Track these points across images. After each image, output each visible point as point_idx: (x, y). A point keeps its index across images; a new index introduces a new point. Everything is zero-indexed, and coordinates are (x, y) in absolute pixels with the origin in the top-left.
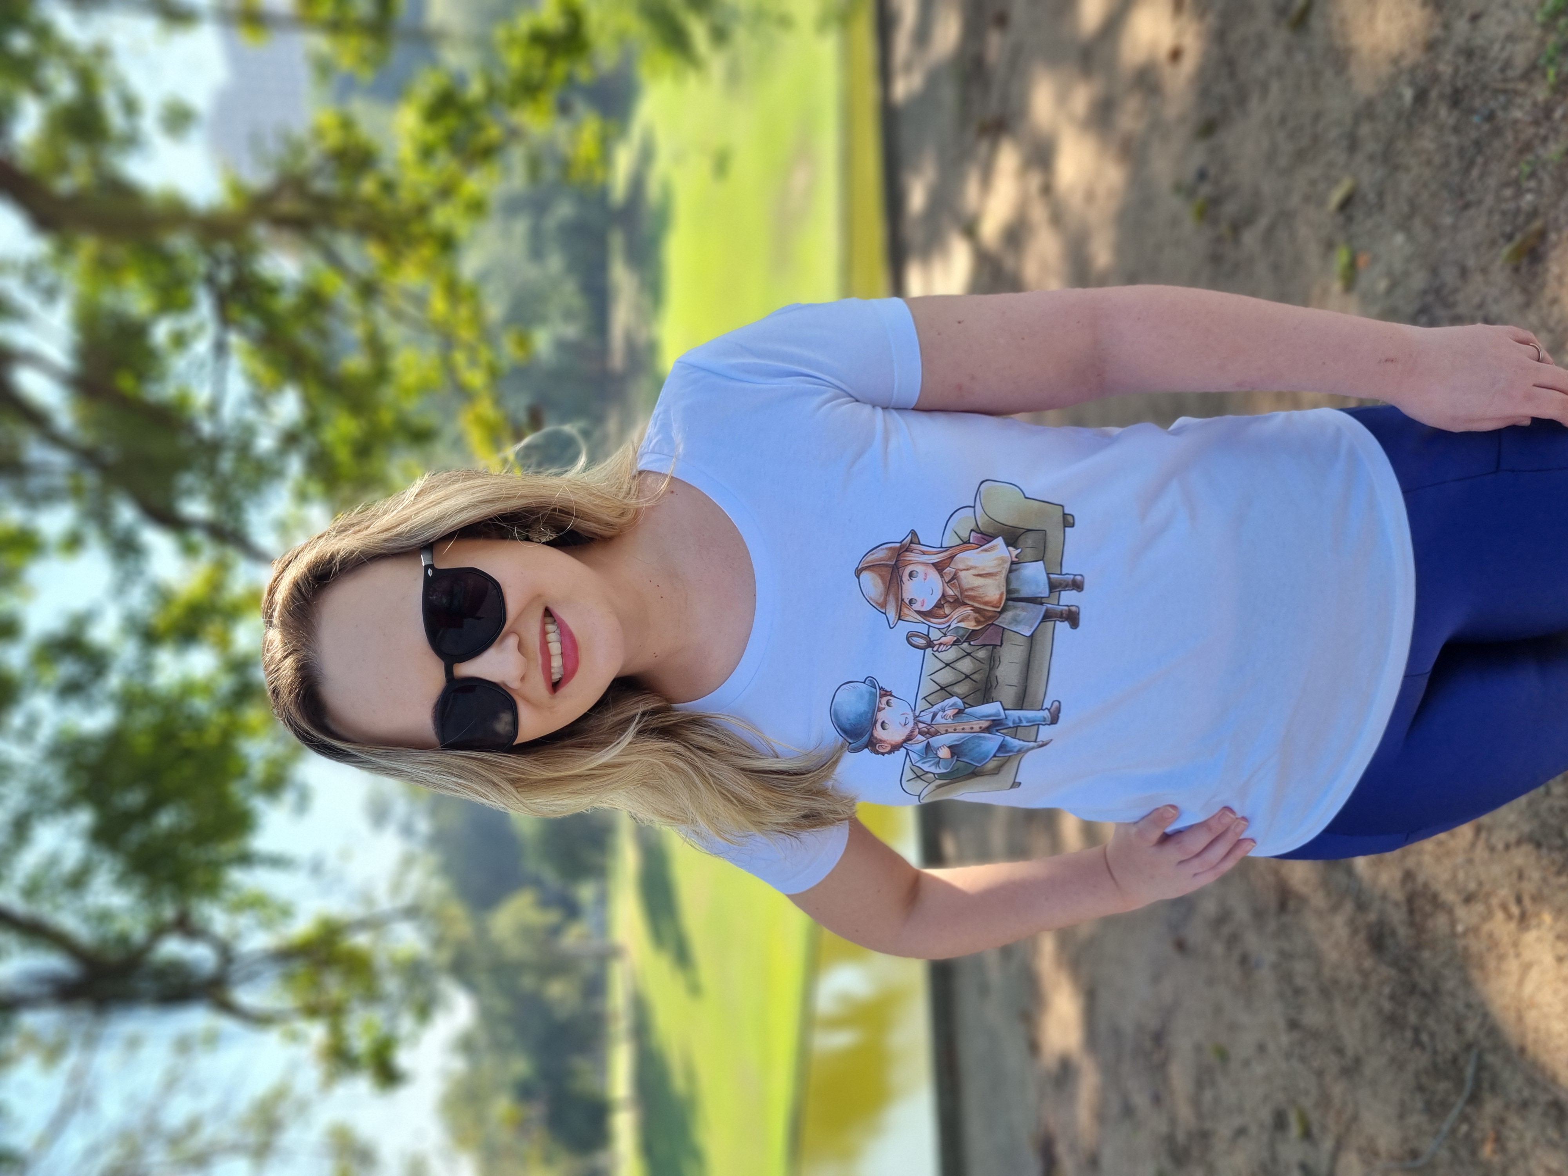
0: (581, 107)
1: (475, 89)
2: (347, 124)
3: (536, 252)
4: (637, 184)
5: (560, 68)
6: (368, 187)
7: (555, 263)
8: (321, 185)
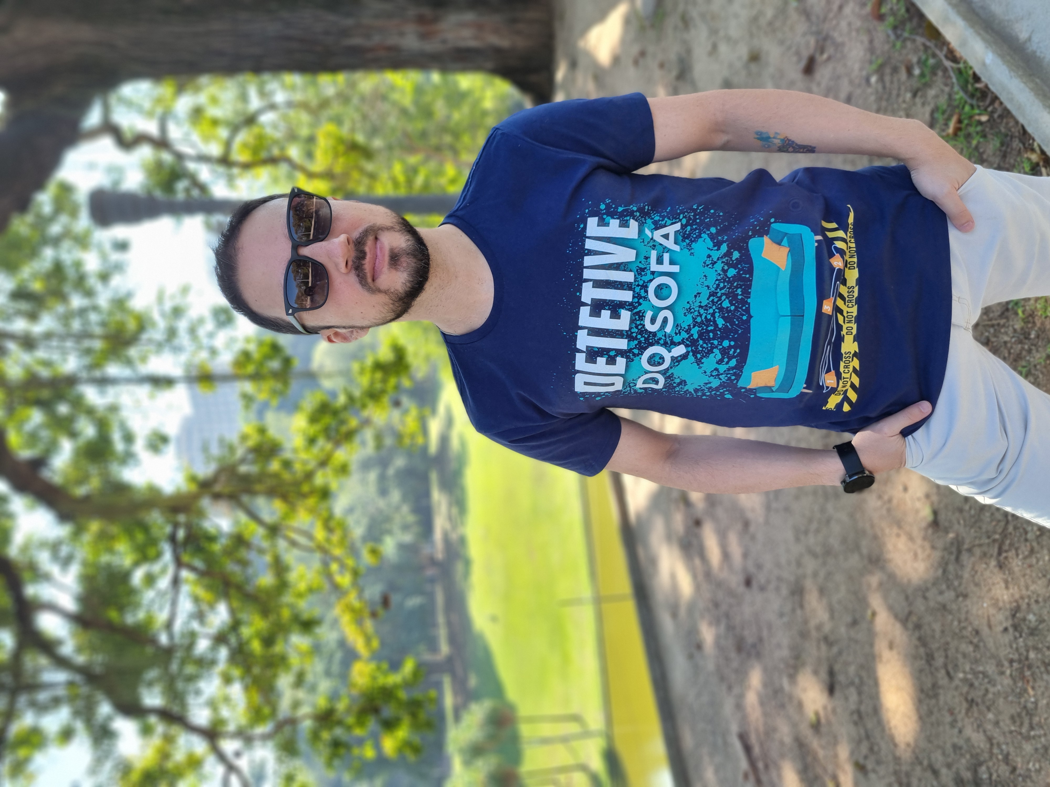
0: (406, 401)
1: (342, 400)
2: (262, 431)
3: (383, 492)
4: (444, 440)
5: (392, 381)
6: (275, 466)
7: (396, 496)
8: (243, 469)
